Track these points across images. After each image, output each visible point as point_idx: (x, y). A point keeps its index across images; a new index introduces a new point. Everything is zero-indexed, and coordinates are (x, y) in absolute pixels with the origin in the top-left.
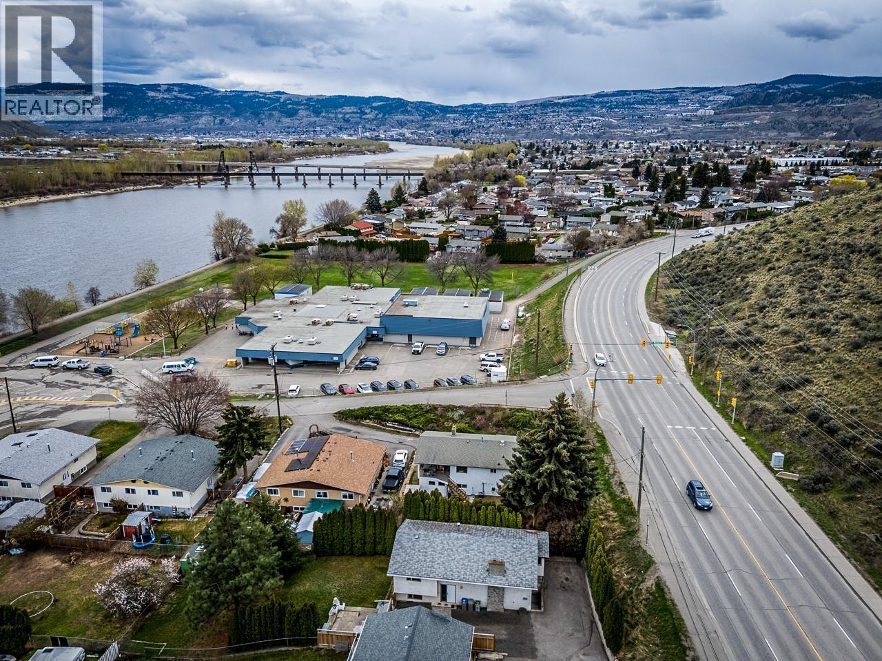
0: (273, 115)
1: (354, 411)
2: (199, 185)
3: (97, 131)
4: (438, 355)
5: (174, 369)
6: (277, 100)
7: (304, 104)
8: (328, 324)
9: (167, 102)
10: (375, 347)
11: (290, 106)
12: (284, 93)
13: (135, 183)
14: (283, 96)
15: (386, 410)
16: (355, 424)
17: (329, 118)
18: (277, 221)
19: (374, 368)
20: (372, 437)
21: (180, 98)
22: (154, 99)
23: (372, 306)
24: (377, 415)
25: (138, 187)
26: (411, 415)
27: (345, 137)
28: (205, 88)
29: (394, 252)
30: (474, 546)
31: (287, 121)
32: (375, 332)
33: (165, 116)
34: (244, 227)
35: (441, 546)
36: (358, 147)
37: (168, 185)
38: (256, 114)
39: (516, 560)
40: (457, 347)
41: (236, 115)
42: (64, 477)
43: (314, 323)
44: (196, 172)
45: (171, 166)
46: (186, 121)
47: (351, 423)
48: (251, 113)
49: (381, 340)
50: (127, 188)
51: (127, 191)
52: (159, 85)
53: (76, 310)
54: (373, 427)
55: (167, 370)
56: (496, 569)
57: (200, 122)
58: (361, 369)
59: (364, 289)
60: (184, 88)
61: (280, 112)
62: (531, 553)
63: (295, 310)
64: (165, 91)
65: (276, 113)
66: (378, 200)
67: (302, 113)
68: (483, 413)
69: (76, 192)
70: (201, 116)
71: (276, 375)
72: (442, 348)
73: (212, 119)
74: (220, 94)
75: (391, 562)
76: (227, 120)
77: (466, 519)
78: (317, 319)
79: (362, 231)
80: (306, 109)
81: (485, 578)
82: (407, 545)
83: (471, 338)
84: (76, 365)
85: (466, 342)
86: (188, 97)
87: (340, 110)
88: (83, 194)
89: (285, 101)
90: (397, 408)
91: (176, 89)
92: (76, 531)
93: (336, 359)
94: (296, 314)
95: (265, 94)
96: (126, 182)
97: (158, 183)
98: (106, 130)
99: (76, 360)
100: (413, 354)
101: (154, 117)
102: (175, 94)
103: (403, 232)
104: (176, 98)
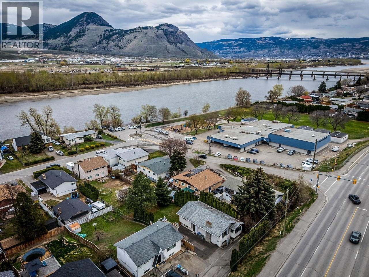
0: (307, 48)
1: (226, 165)
2: (257, 77)
3: (235, 56)
4: (288, 155)
5: (188, 139)
6: (311, 41)
7: (323, 43)
8: (247, 133)
9: (263, 44)
10: (264, 146)
11: (316, 44)
12: (315, 38)
13: (233, 76)
14: (314, 40)
15: (237, 167)
16: (225, 170)
17: (335, 49)
18: (268, 93)
19: (255, 154)
20: (227, 176)
21: (268, 43)
22: (258, 44)
23: (272, 130)
24: (233, 168)
25: (234, 78)
26: (245, 172)
27: (341, 58)
28: (280, 38)
29: (297, 109)
30: (208, 216)
31: (313, 51)
32: (265, 140)
33: (261, 50)
34: (248, 94)
35: (198, 211)
36: (343, 62)
37: (245, 77)
38: (299, 48)
39: (219, 225)
40: (300, 153)
41: (290, 49)
42: (136, 162)
43: (242, 132)
44: (258, 72)
45: (249, 70)
46: (269, 52)
47: (223, 169)
48: (297, 48)
49: (268, 144)
50: (230, 78)
51: (229, 79)
52: (262, 38)
53: (180, 117)
54: (230, 173)
55: (185, 139)
56: (208, 225)
57: (274, 52)
58: (249, 153)
59: (277, 123)
60: (271, 38)
61: (311, 47)
62: (226, 225)
63: (240, 127)
64: (264, 40)
65: (308, 47)
66: (325, 86)
67: (321, 47)
68: (273, 178)
69: (212, 79)
70: (275, 50)
71: (210, 147)
72: (291, 152)
73: (280, 51)
74: (285, 40)
75: (180, 210)
76: (286, 51)
77: (218, 207)
78: (244, 131)
79: (305, 100)
80: (324, 45)
81: (204, 227)
82: (188, 207)
83: (308, 151)
84: (165, 133)
85: (306, 152)
86: (272, 42)
87: (341, 45)
88: (214, 79)
89: (315, 41)
90: (242, 168)
91: (268, 39)
92: (129, 177)
93: (239, 146)
94: (241, 128)
95: (306, 39)
96: (230, 76)
97: (241, 76)
98: (239, 56)
99: (165, 131)
100: (277, 152)
101: (257, 51)
102: (267, 41)
103: (327, 102)
104: (267, 43)
